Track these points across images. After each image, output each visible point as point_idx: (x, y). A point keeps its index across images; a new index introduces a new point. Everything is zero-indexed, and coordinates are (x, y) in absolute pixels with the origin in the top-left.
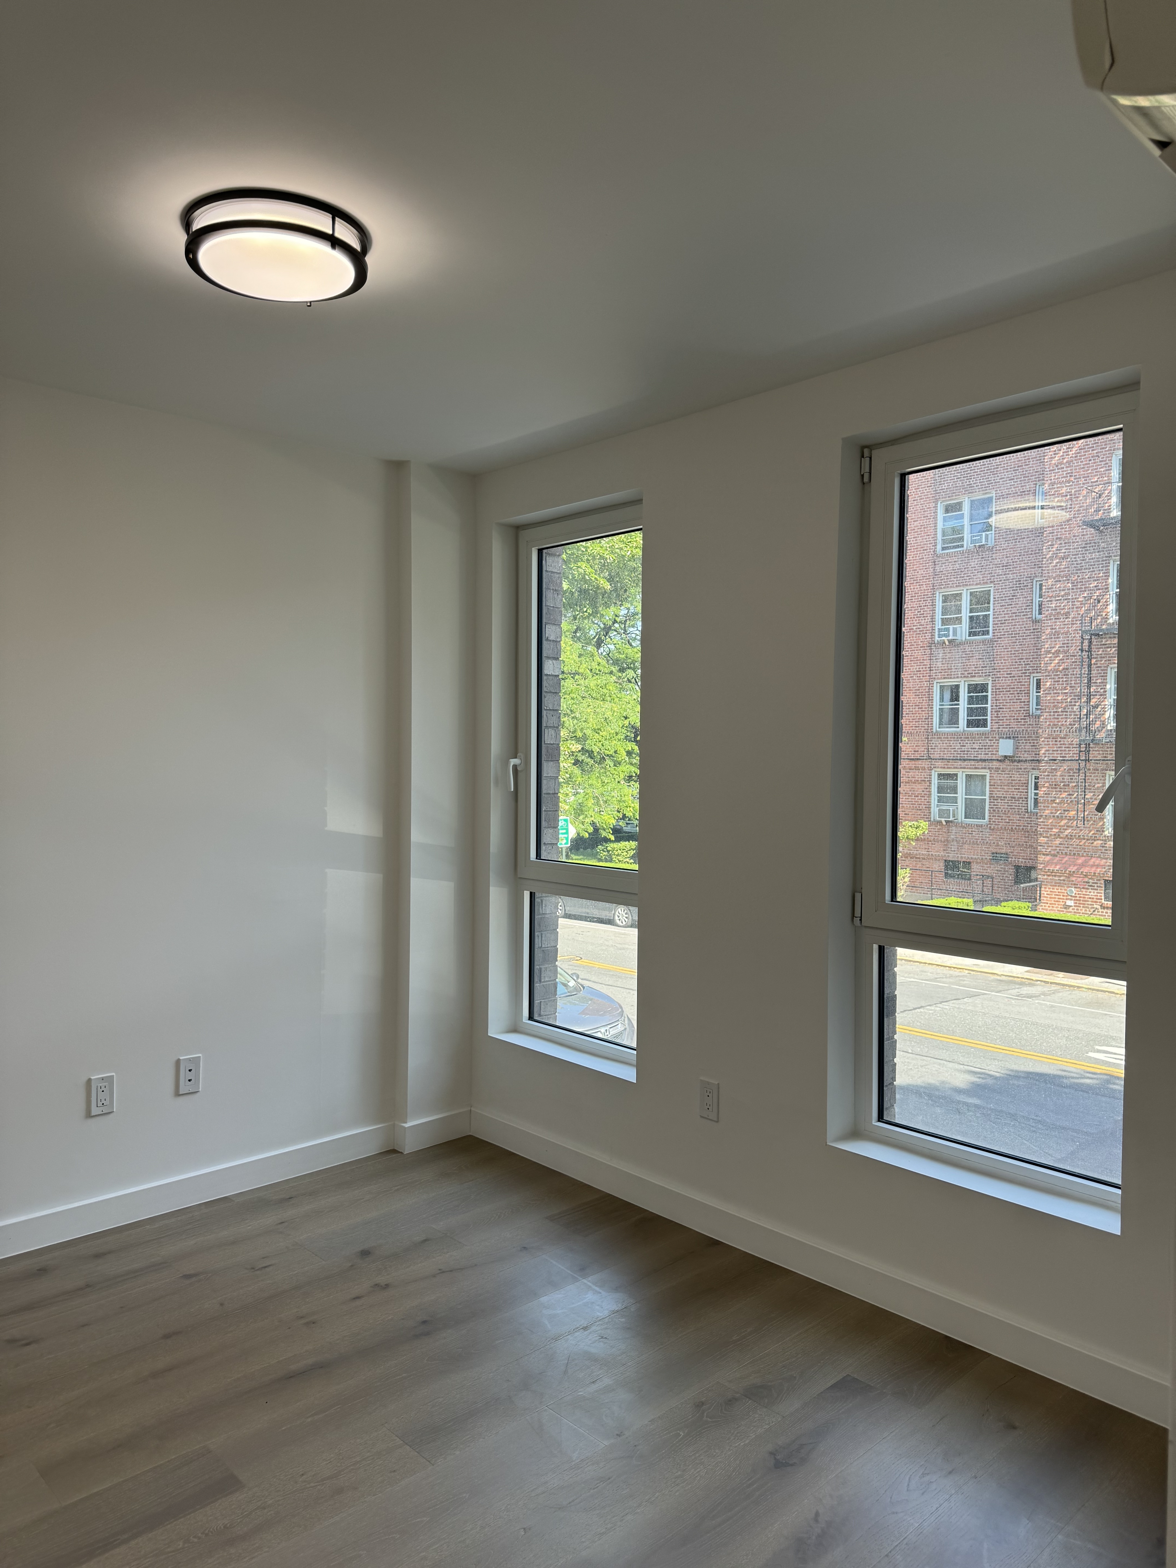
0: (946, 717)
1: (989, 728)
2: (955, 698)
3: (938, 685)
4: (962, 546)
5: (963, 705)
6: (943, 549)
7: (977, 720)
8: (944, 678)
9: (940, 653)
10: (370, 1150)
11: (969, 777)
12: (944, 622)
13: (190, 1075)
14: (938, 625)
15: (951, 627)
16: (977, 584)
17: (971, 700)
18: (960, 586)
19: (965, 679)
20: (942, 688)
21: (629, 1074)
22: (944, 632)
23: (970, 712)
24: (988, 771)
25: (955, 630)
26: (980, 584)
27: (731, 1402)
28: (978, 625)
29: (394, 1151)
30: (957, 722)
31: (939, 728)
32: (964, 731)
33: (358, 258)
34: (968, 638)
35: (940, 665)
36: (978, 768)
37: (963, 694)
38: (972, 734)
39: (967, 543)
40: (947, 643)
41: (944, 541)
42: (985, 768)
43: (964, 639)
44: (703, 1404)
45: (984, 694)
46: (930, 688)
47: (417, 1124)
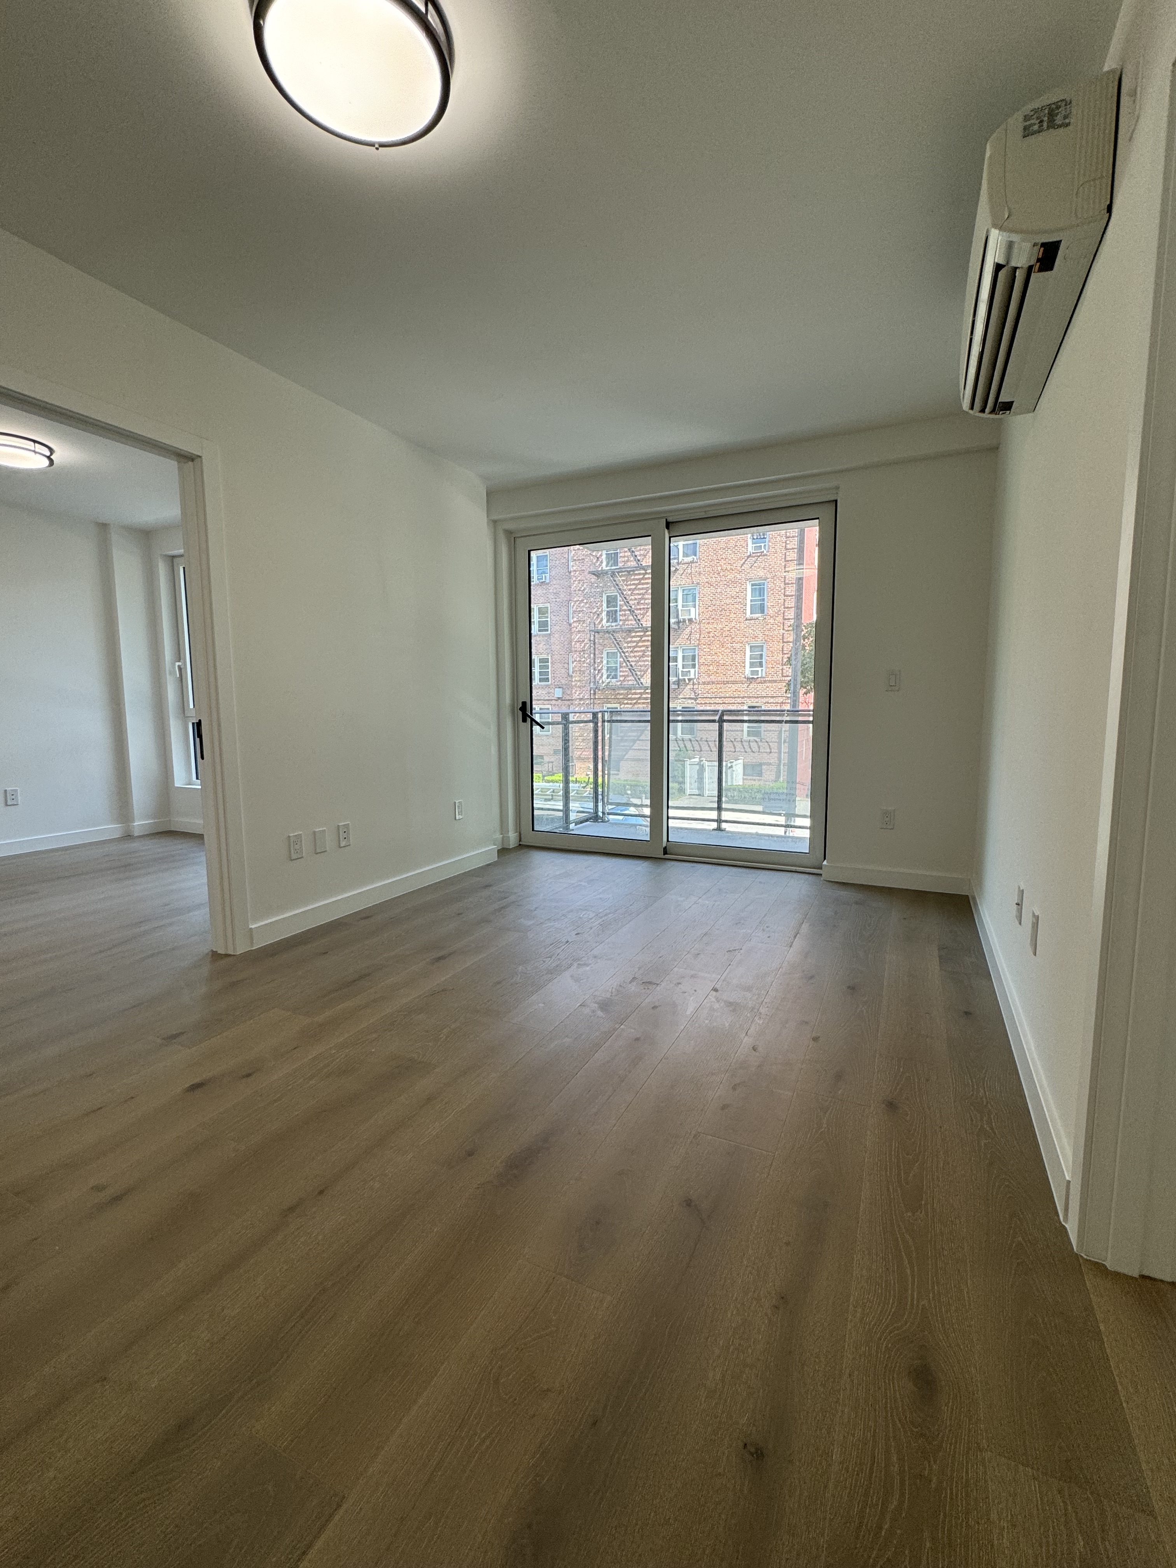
1: (550, 683)
10: (117, 835)
29: (130, 834)
34: (538, 633)
47: (140, 823)
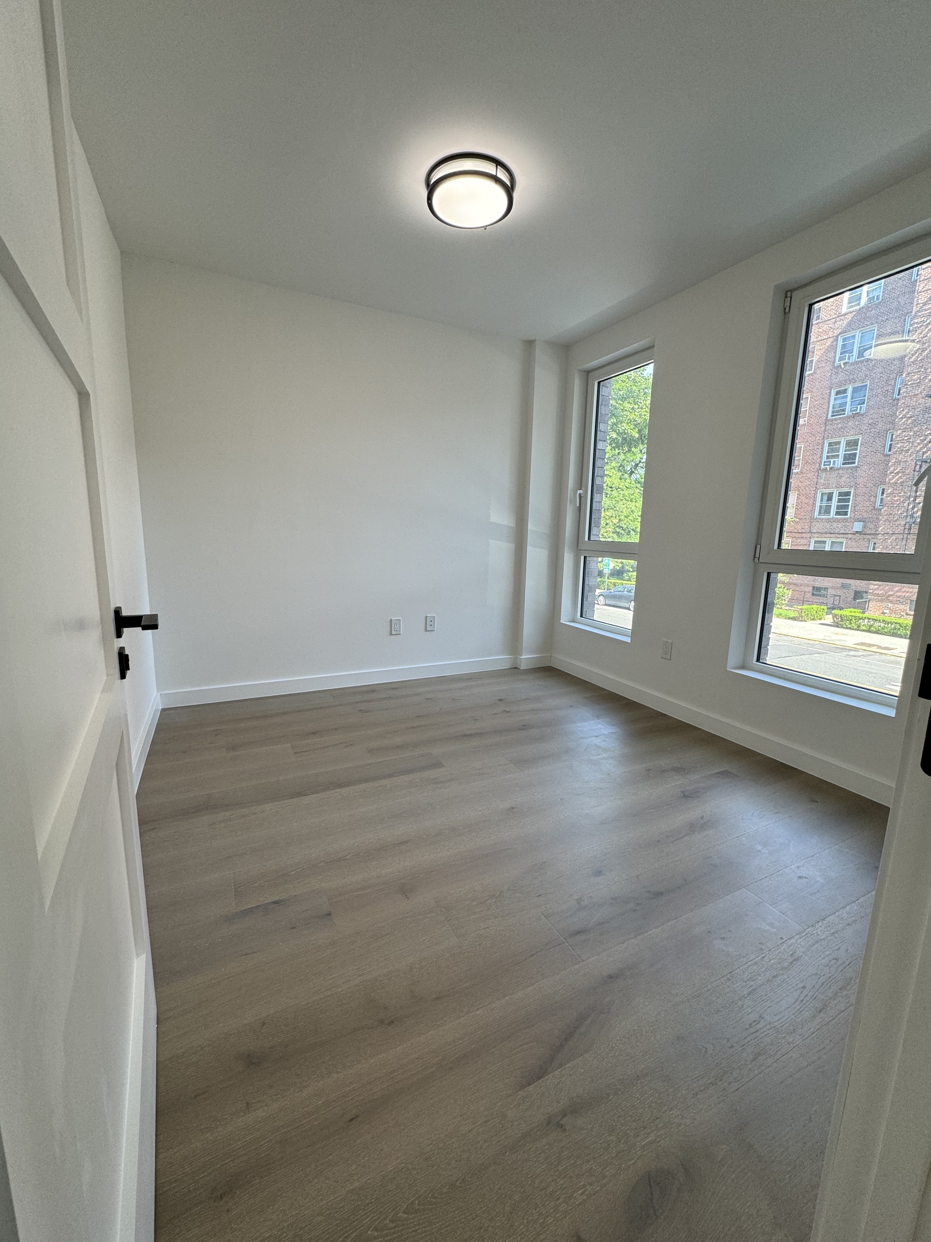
0: (823, 511)
1: (848, 516)
2: (830, 498)
3: (821, 493)
4: (844, 414)
5: (834, 503)
6: (832, 416)
7: (842, 510)
8: (825, 488)
9: (824, 475)
10: (506, 666)
11: (832, 542)
12: (828, 457)
13: (431, 623)
14: (824, 459)
15: (832, 460)
16: (851, 435)
17: (839, 500)
18: (840, 437)
19: (837, 489)
20: (822, 494)
21: (628, 640)
22: (827, 463)
23: (838, 507)
24: (845, 539)
25: (834, 461)
26: (853, 435)
27: (664, 771)
28: (849, 459)
29: (516, 668)
30: (830, 513)
31: (818, 516)
32: (833, 517)
33: (509, 190)
34: (841, 466)
35: (822, 481)
36: (839, 538)
37: (835, 498)
38: (837, 519)
39: (847, 412)
40: (828, 469)
41: (833, 412)
42: (843, 538)
43: (839, 467)
44: (650, 770)
45: (848, 497)
46: (816, 494)
47: (527, 658)
